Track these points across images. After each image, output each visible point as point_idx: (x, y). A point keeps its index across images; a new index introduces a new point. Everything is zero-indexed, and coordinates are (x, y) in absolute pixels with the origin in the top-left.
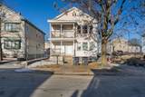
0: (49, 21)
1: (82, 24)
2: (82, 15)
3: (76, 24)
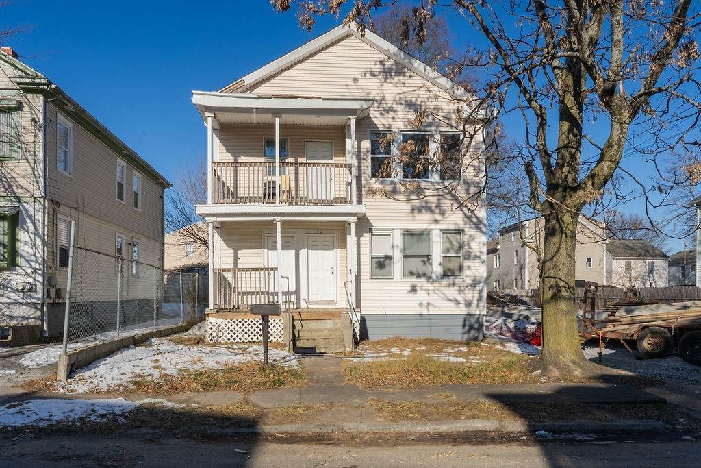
0: (199, 99)
1: (400, 121)
2: (400, 70)
3: (364, 122)
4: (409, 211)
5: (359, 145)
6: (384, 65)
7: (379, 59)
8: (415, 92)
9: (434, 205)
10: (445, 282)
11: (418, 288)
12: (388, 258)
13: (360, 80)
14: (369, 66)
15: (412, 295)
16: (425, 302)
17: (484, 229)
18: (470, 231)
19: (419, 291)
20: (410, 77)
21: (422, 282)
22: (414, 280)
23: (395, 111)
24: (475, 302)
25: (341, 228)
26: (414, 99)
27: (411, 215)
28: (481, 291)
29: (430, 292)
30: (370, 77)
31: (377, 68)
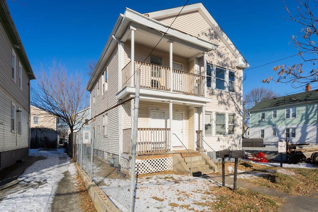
1: (215, 61)
2: (216, 36)
4: (217, 104)
5: (200, 69)
6: (210, 32)
7: (208, 28)
8: (221, 49)
9: (226, 102)
10: (229, 136)
11: (220, 139)
12: (209, 125)
13: (201, 36)
14: (204, 30)
15: (218, 142)
16: (222, 146)
17: (241, 114)
18: (237, 115)
19: (221, 141)
20: (220, 41)
21: (221, 136)
22: (219, 135)
23: (213, 56)
24: (238, 145)
25: (186, 109)
26: (220, 52)
27: (218, 106)
28: (240, 140)
29: (224, 141)
30: (205, 36)
31: (208, 33)
